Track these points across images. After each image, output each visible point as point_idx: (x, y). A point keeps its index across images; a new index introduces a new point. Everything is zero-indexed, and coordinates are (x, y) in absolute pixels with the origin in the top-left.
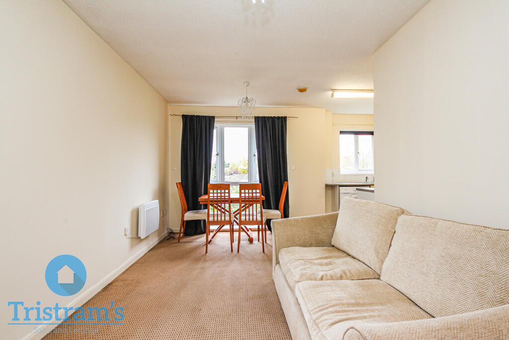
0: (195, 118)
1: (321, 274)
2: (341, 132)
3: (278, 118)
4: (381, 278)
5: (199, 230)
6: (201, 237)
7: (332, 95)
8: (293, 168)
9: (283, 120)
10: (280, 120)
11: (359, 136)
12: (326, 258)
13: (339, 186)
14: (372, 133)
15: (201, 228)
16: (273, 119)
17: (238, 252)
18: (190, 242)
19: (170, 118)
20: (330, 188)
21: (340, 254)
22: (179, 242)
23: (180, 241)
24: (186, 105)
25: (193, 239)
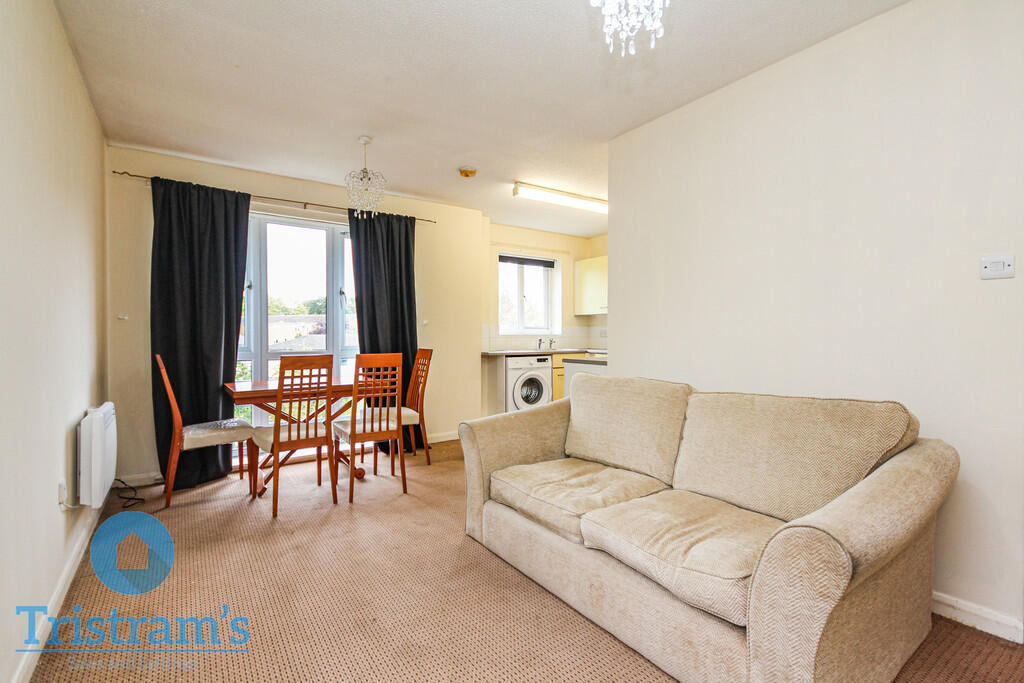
0: (195, 192)
1: (598, 497)
2: (503, 259)
3: (399, 218)
4: (675, 486)
5: (211, 471)
6: (223, 486)
7: (515, 192)
8: (425, 322)
9: (408, 223)
10: (403, 223)
11: (525, 266)
12: (579, 475)
13: (507, 356)
14: (550, 264)
15: (218, 466)
16: (388, 219)
17: (351, 501)
18: (202, 502)
19: (109, 179)
20: (489, 358)
21: (592, 466)
22: (168, 505)
23: (171, 504)
24: (168, 153)
25: (203, 494)
